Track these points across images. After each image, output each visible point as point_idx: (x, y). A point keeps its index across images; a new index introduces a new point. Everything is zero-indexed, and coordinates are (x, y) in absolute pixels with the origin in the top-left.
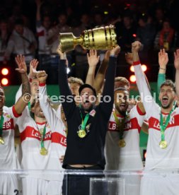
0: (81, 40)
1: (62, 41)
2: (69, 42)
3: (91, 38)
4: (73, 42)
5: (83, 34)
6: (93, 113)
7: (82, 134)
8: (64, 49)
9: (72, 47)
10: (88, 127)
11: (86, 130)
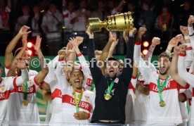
0: (105, 23)
1: (91, 24)
2: (96, 26)
3: (113, 22)
4: (99, 25)
5: (107, 19)
6: (117, 81)
7: (107, 97)
8: (92, 31)
9: (99, 29)
10: (113, 91)
11: (111, 94)
